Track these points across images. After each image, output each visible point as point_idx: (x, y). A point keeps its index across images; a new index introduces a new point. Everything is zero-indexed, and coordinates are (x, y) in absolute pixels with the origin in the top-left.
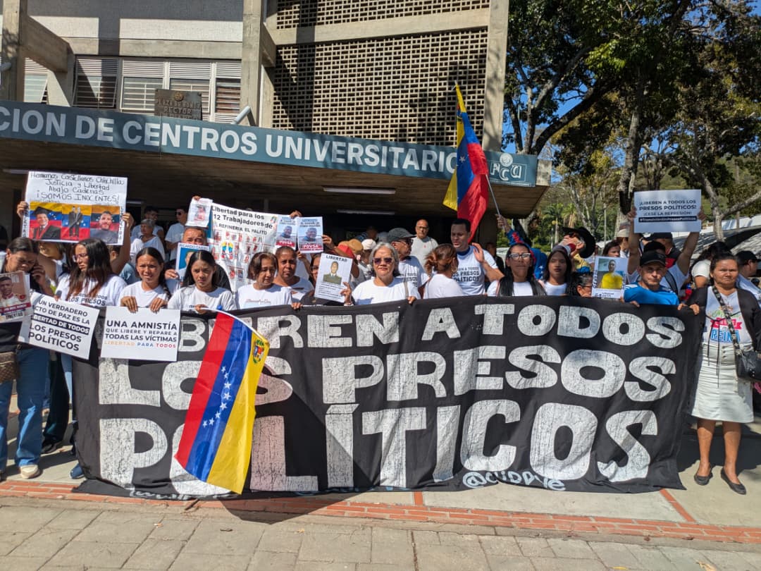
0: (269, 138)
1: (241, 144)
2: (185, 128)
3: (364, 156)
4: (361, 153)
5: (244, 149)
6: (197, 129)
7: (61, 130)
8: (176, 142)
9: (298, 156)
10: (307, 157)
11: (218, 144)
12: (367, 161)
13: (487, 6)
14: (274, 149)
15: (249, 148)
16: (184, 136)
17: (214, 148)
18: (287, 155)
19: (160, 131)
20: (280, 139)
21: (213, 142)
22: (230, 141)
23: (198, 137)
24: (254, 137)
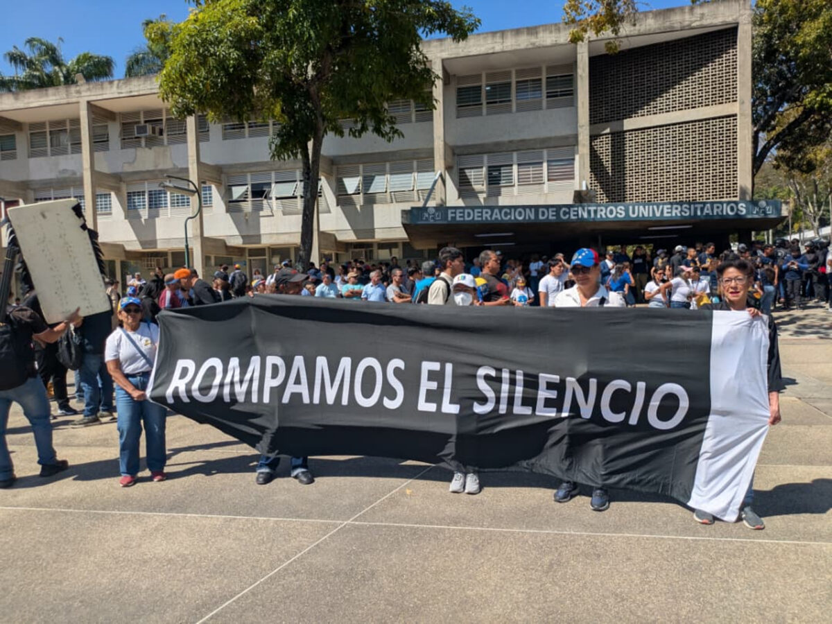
0: (631, 208)
1: (617, 213)
2: (590, 208)
3: (682, 211)
4: (679, 209)
5: (619, 215)
6: (595, 208)
7: (533, 217)
8: (585, 215)
9: (646, 215)
10: (651, 215)
11: (606, 214)
12: (683, 214)
13: (736, 101)
14: (634, 213)
15: (621, 214)
16: (589, 212)
17: (604, 216)
18: (641, 215)
19: (577, 211)
20: (636, 207)
21: (603, 213)
22: (611, 212)
23: (596, 212)
24: (623, 208)
